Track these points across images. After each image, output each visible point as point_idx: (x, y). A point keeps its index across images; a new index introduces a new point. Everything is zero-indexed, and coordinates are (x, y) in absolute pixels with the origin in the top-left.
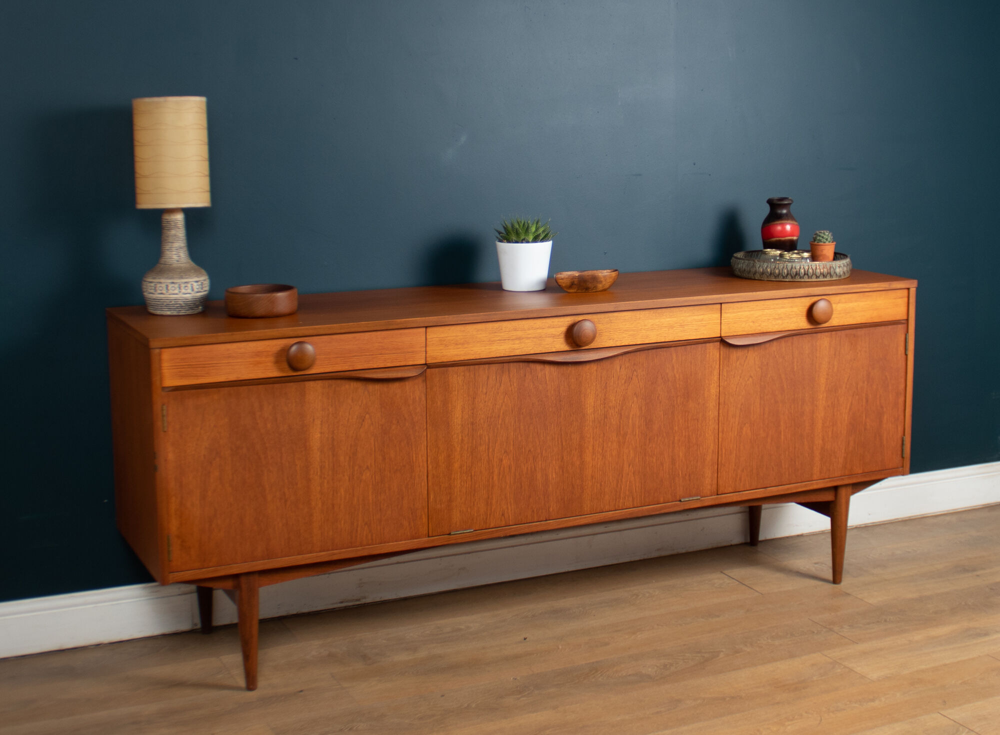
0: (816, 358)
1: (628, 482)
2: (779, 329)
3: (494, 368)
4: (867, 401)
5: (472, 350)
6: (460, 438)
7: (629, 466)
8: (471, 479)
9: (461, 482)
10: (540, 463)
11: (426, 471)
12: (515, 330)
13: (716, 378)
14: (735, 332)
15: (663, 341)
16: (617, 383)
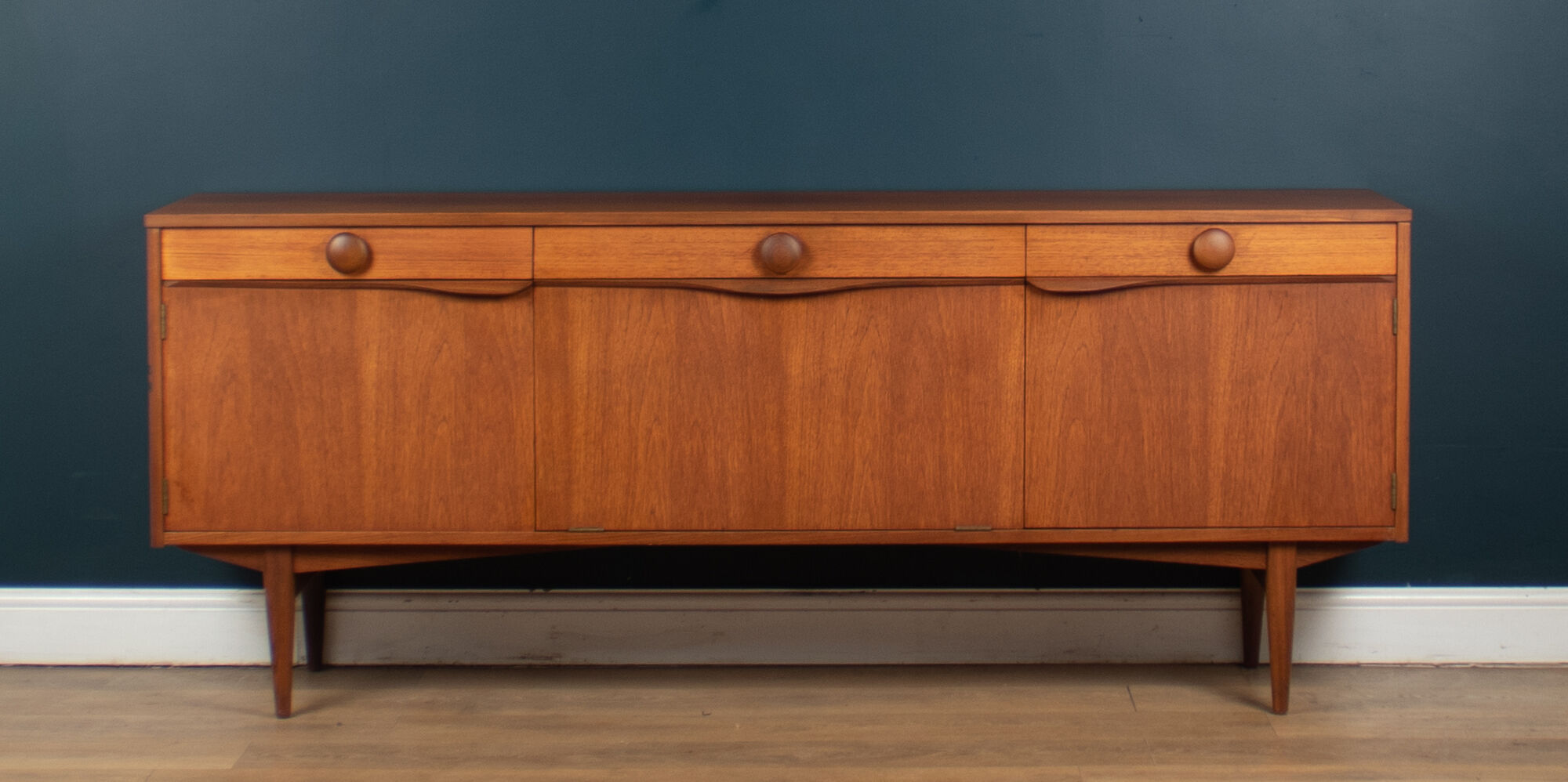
0: (1211, 325)
1: (863, 488)
2: (1136, 274)
3: (639, 293)
4: (1315, 406)
5: (604, 266)
6: (585, 391)
7: (864, 463)
8: (603, 454)
9: (586, 456)
10: (713, 442)
11: (532, 432)
12: (673, 241)
13: (1018, 340)
14: (1051, 271)
15: (922, 275)
16: (842, 333)
